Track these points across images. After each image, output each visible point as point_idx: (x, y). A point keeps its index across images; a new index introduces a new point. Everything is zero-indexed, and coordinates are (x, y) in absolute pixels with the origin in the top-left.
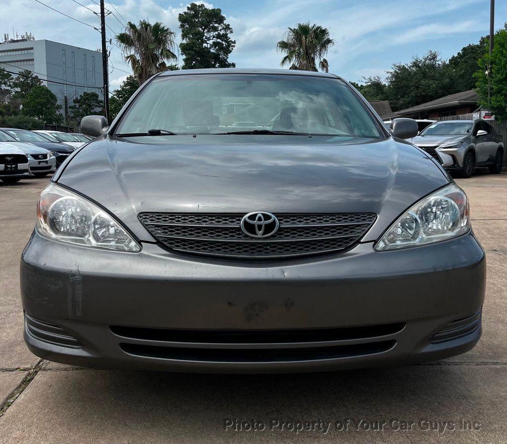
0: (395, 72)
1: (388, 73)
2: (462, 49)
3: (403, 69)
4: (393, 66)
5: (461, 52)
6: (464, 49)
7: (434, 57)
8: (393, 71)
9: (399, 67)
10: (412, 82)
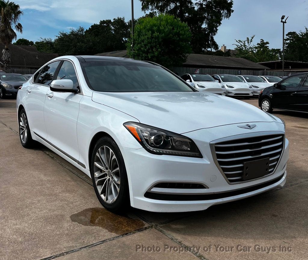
0: (61, 36)
1: (57, 37)
3: (65, 35)
4: (59, 33)
5: (91, 28)
6: (92, 26)
7: (82, 30)
8: (59, 36)
9: (62, 33)
10: (72, 43)
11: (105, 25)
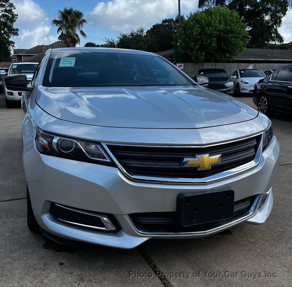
0: (121, 38)
2: (153, 26)
5: (152, 28)
6: (154, 26)
7: (142, 31)
11: (167, 23)
